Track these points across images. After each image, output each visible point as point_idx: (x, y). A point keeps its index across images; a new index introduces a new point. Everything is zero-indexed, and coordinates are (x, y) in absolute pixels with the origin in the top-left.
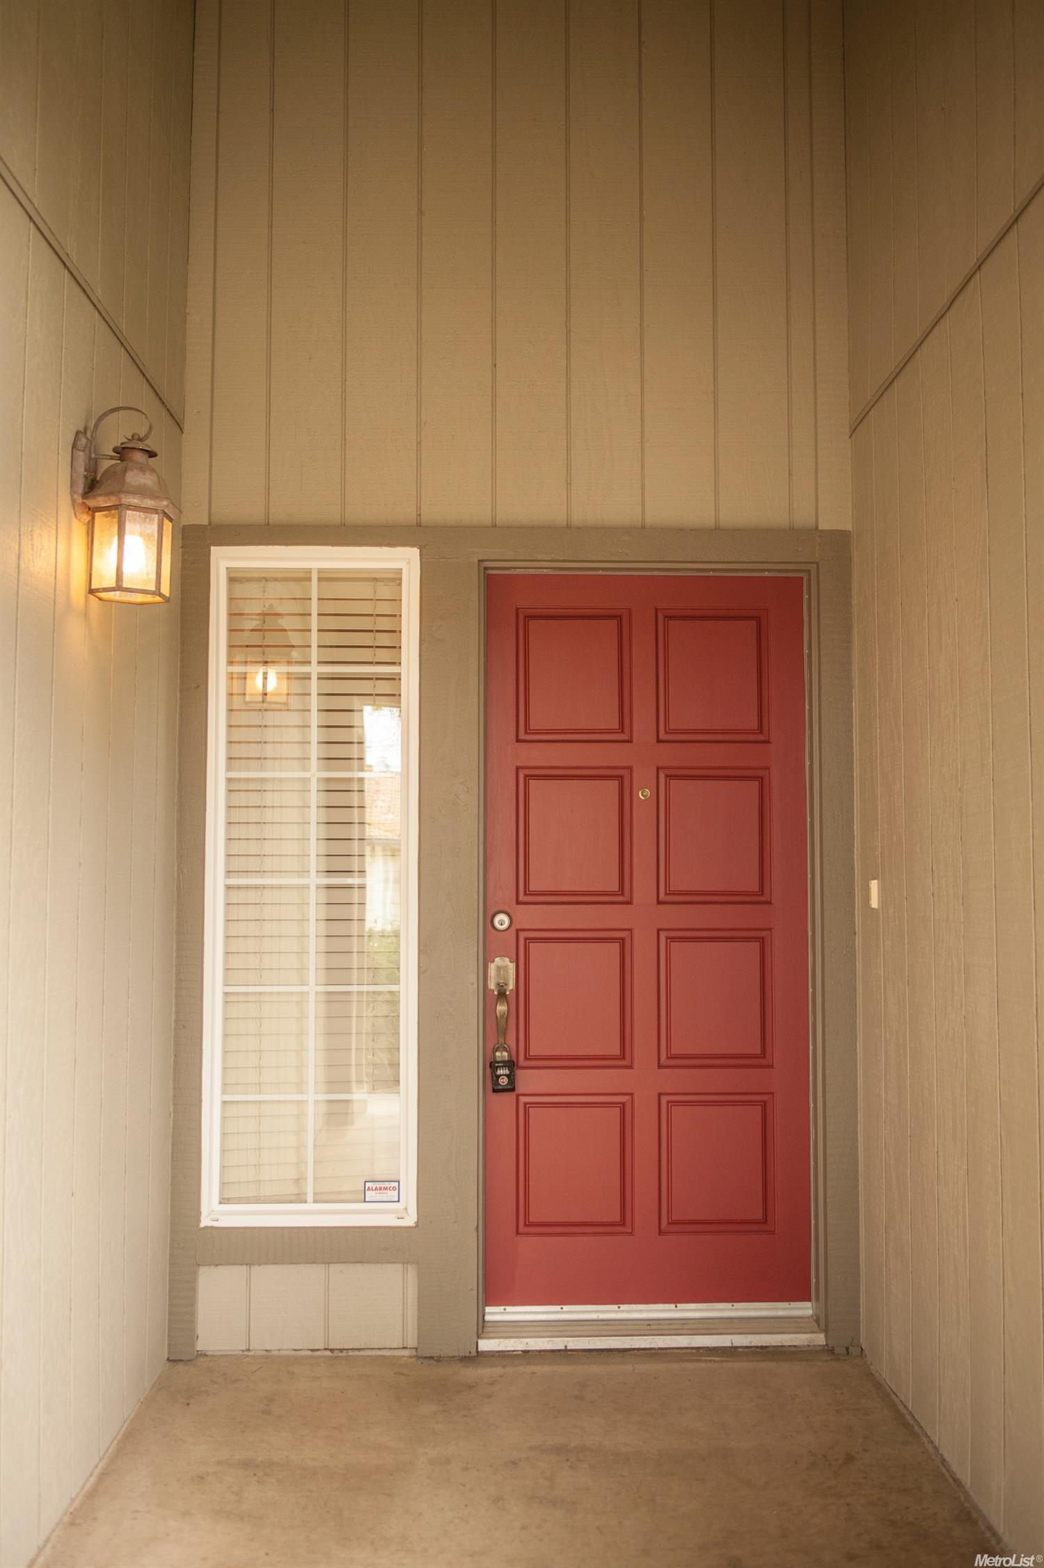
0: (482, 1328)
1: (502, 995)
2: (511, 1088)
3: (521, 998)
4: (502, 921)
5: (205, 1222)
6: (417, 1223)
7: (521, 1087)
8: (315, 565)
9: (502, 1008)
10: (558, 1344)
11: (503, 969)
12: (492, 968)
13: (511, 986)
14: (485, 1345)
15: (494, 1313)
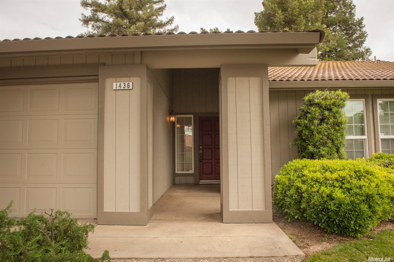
0: (200, 182)
1: (201, 154)
2: (202, 161)
3: (203, 154)
4: (201, 147)
5: (176, 173)
6: (194, 173)
7: (203, 162)
8: (184, 117)
9: (201, 155)
10: (206, 183)
11: (201, 151)
12: (200, 151)
13: (202, 153)
14: (200, 183)
15: (201, 181)
